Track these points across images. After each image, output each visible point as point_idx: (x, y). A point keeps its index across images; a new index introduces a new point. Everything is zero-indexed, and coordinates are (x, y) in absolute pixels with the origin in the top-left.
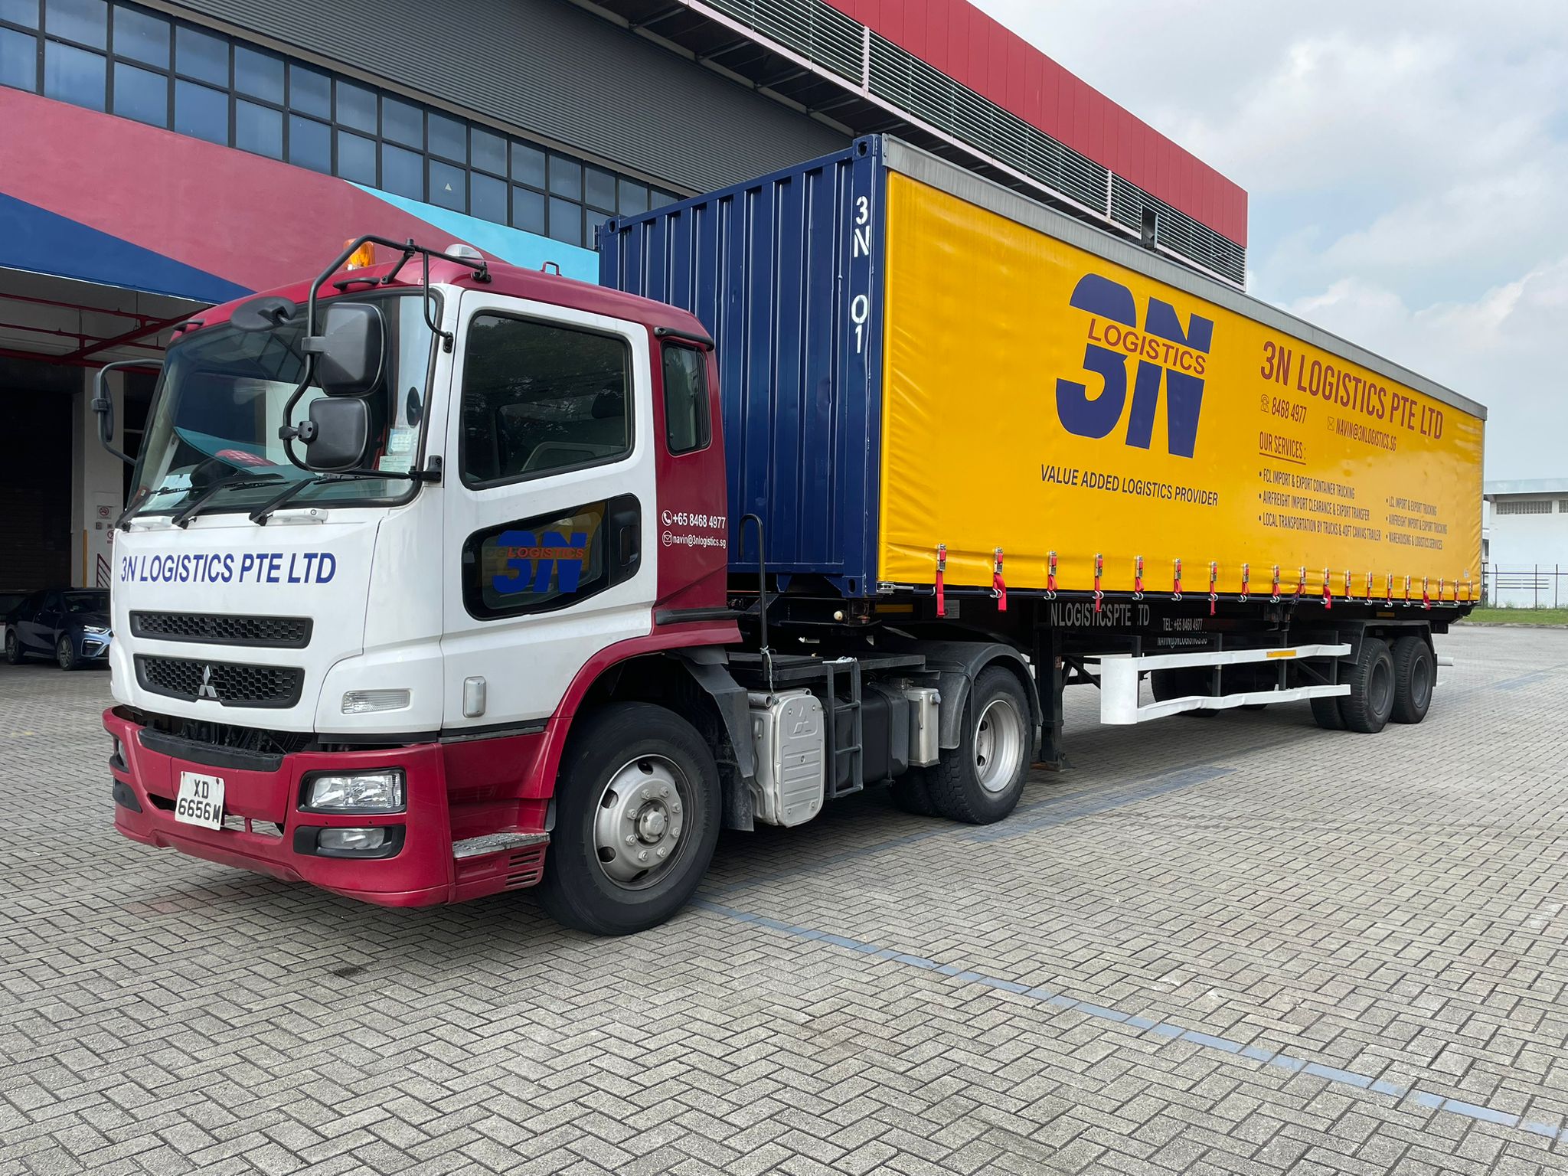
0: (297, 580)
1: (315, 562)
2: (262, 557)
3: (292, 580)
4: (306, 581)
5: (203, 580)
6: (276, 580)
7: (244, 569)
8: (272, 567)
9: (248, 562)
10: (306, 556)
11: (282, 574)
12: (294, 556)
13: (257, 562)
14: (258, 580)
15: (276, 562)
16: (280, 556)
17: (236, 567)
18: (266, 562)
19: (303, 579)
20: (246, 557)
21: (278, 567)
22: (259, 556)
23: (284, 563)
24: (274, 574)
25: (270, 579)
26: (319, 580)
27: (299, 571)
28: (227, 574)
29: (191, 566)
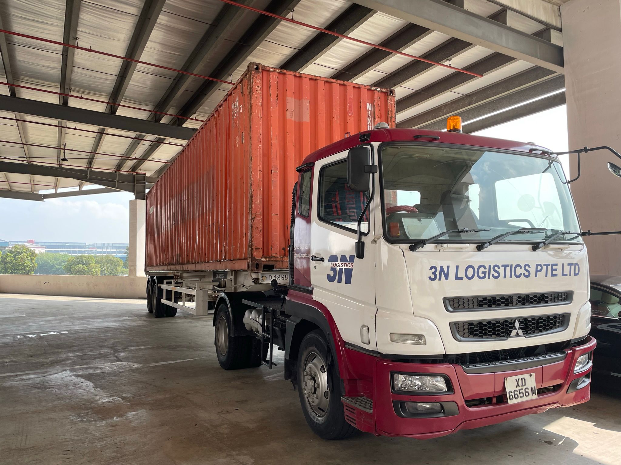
0: (566, 275)
1: (573, 267)
2: (547, 265)
3: (563, 275)
4: (570, 275)
5: (511, 277)
6: (556, 275)
7: (537, 271)
8: (553, 270)
9: (539, 268)
10: (569, 264)
11: (559, 272)
12: (563, 265)
13: (544, 268)
14: (546, 276)
15: (554, 267)
16: (556, 265)
17: (533, 270)
18: (550, 268)
19: (569, 275)
20: (537, 265)
21: (556, 270)
22: (545, 265)
23: (559, 268)
24: (554, 273)
25: (552, 275)
26: (575, 275)
27: (567, 271)
28: (527, 274)
29: (502, 271)
